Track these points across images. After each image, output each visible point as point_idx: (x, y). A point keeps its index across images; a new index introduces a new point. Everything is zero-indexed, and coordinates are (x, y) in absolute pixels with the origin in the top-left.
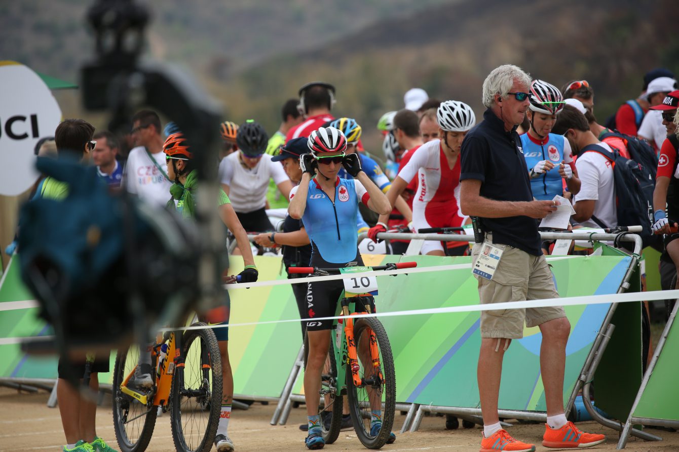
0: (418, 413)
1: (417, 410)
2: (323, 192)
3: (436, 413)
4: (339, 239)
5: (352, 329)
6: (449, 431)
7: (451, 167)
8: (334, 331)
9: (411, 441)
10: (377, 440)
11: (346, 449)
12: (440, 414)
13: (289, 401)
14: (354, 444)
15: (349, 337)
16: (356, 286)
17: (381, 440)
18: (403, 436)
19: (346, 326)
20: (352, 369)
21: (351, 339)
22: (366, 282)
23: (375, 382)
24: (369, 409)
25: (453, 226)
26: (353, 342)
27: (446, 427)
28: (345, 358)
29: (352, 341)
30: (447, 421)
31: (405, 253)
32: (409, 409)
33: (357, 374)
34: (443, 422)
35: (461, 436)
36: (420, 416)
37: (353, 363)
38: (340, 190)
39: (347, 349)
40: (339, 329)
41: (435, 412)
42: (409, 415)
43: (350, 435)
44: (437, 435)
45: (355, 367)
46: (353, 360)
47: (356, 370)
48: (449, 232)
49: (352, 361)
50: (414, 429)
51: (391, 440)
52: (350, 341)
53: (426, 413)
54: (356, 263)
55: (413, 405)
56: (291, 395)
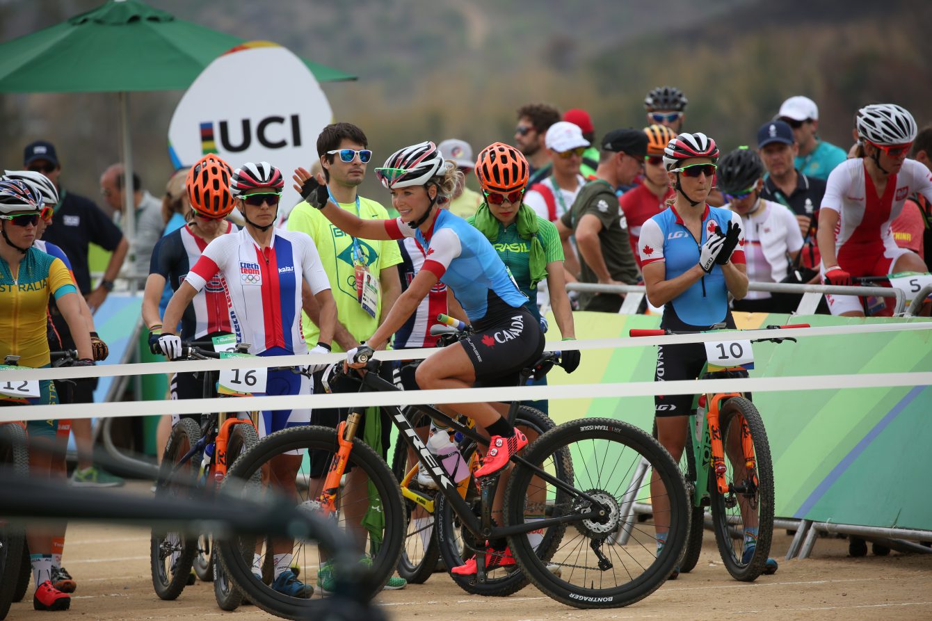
0: (811, 532)
1: (809, 528)
2: (685, 228)
3: (836, 533)
4: (704, 295)
5: (717, 415)
6: (854, 558)
7: (880, 195)
8: (694, 418)
9: (800, 571)
10: (749, 568)
11: (709, 580)
12: (842, 535)
13: (631, 512)
14: (720, 574)
15: (713, 426)
16: (724, 357)
17: (755, 567)
18: (789, 564)
19: (708, 411)
20: (716, 470)
21: (715, 429)
22: (737, 352)
23: (747, 488)
24: (740, 527)
25: (875, 275)
26: (718, 434)
27: (849, 554)
28: (707, 454)
29: (716, 432)
30: (851, 546)
31: (795, 311)
32: (797, 527)
33: (722, 477)
34: (844, 547)
35: (869, 566)
36: (814, 537)
37: (717, 463)
38: (708, 225)
39: (710, 443)
40: (700, 415)
41: (834, 532)
42: (798, 536)
43: (714, 562)
44: (836, 564)
45: (720, 468)
46: (718, 458)
47: (723, 472)
48: (868, 283)
49: (717, 460)
50: (805, 554)
51: (771, 570)
52: (714, 432)
53: (822, 534)
54: (725, 324)
55: (803, 521)
56: (634, 504)
